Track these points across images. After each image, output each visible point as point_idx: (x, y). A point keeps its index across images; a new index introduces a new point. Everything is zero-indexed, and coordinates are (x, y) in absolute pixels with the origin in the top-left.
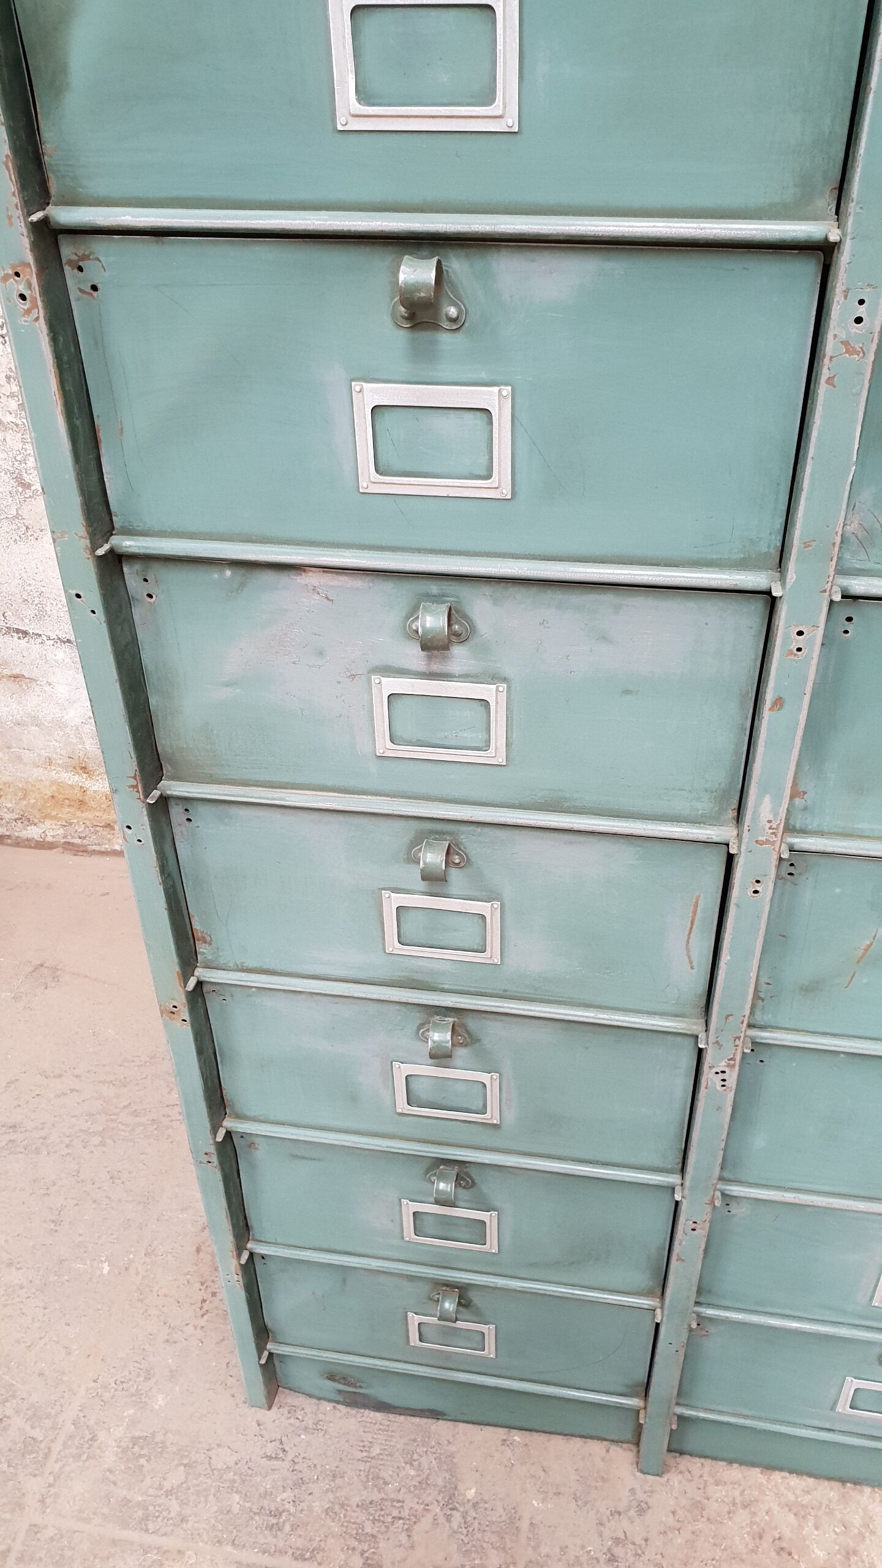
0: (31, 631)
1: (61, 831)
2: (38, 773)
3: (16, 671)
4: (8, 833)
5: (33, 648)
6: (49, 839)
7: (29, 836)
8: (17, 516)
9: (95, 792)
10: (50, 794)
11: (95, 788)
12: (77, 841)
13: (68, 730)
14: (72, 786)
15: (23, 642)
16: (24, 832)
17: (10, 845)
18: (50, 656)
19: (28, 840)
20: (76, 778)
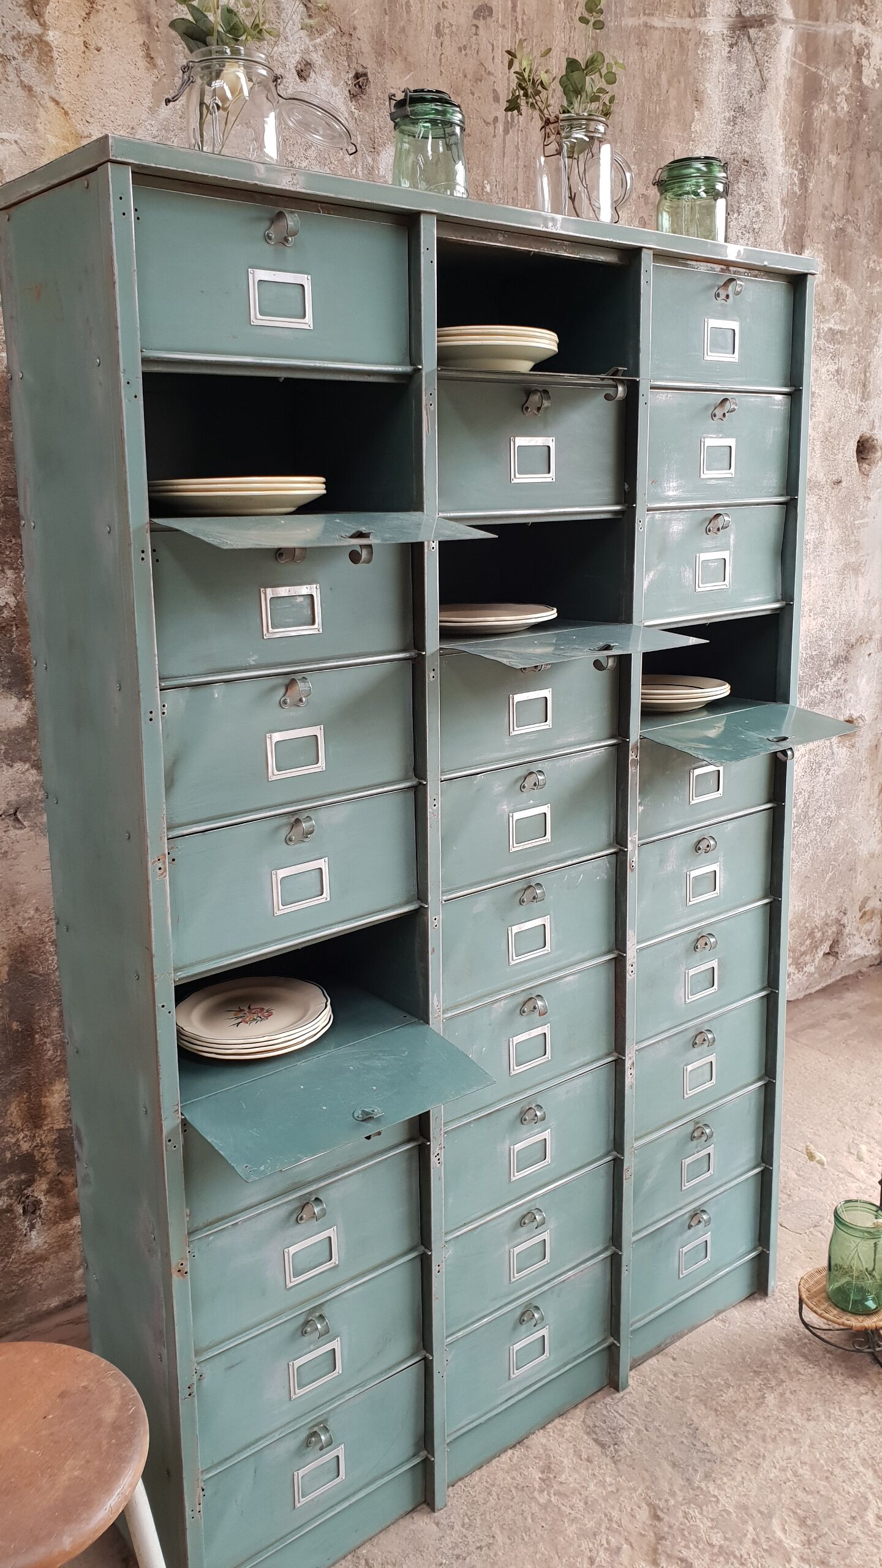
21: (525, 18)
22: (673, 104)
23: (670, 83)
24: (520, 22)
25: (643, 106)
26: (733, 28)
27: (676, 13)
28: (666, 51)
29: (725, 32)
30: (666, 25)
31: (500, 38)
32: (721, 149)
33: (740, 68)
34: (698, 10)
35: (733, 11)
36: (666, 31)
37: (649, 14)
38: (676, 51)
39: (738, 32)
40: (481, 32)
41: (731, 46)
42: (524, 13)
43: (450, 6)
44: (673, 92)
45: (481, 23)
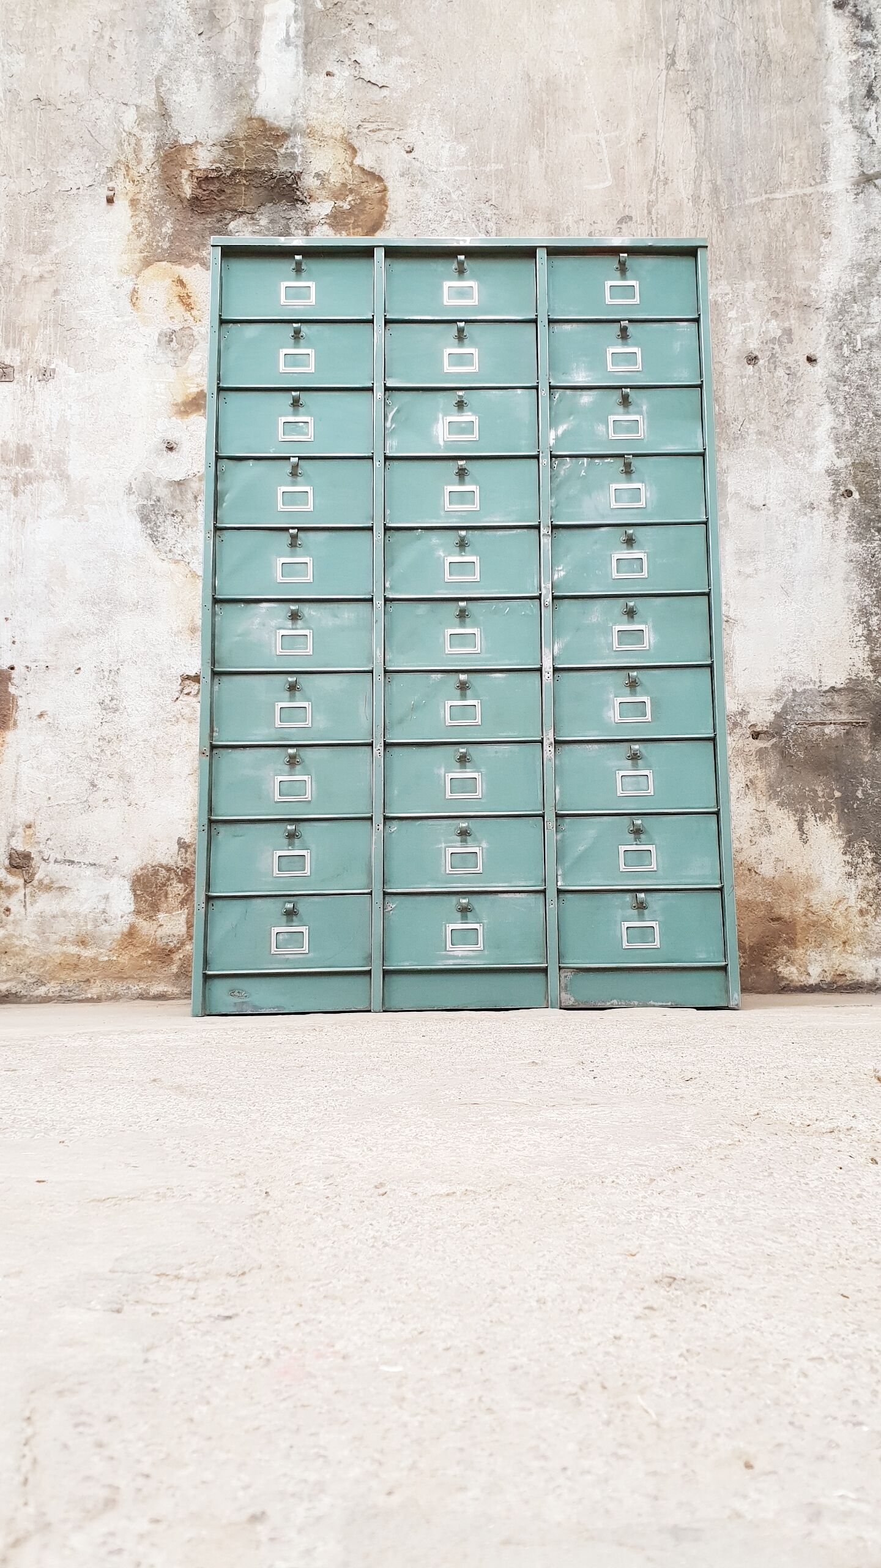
0: (76, 861)
1: (59, 988)
2: (57, 949)
3: (61, 885)
4: (26, 994)
5: (75, 869)
6: (50, 994)
7: (38, 994)
8: (86, 801)
9: (85, 957)
10: (59, 962)
11: (86, 955)
12: (67, 994)
13: (80, 918)
14: (73, 955)
15: (70, 867)
16: (37, 991)
17: (25, 1003)
18: (82, 874)
19: (37, 997)
20: (77, 949)
21: (659, 216)
22: (799, 240)
23: (795, 228)
24: (654, 219)
25: (770, 245)
26: (857, 184)
27: (797, 186)
28: (789, 210)
29: (849, 187)
30: (787, 196)
31: (639, 230)
32: (855, 258)
33: (868, 205)
34: (818, 180)
35: (857, 173)
36: (788, 199)
37: (771, 193)
38: (799, 208)
39: (862, 185)
40: (624, 230)
41: (857, 194)
42: (658, 214)
43: (599, 222)
44: (797, 232)
45: (624, 226)
